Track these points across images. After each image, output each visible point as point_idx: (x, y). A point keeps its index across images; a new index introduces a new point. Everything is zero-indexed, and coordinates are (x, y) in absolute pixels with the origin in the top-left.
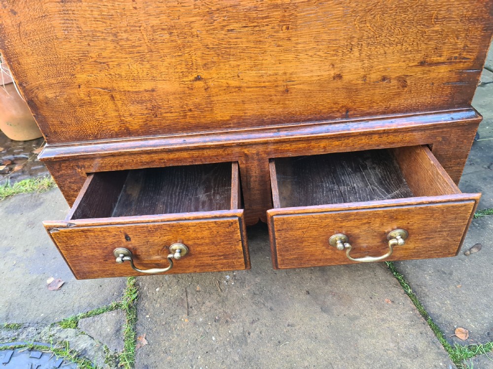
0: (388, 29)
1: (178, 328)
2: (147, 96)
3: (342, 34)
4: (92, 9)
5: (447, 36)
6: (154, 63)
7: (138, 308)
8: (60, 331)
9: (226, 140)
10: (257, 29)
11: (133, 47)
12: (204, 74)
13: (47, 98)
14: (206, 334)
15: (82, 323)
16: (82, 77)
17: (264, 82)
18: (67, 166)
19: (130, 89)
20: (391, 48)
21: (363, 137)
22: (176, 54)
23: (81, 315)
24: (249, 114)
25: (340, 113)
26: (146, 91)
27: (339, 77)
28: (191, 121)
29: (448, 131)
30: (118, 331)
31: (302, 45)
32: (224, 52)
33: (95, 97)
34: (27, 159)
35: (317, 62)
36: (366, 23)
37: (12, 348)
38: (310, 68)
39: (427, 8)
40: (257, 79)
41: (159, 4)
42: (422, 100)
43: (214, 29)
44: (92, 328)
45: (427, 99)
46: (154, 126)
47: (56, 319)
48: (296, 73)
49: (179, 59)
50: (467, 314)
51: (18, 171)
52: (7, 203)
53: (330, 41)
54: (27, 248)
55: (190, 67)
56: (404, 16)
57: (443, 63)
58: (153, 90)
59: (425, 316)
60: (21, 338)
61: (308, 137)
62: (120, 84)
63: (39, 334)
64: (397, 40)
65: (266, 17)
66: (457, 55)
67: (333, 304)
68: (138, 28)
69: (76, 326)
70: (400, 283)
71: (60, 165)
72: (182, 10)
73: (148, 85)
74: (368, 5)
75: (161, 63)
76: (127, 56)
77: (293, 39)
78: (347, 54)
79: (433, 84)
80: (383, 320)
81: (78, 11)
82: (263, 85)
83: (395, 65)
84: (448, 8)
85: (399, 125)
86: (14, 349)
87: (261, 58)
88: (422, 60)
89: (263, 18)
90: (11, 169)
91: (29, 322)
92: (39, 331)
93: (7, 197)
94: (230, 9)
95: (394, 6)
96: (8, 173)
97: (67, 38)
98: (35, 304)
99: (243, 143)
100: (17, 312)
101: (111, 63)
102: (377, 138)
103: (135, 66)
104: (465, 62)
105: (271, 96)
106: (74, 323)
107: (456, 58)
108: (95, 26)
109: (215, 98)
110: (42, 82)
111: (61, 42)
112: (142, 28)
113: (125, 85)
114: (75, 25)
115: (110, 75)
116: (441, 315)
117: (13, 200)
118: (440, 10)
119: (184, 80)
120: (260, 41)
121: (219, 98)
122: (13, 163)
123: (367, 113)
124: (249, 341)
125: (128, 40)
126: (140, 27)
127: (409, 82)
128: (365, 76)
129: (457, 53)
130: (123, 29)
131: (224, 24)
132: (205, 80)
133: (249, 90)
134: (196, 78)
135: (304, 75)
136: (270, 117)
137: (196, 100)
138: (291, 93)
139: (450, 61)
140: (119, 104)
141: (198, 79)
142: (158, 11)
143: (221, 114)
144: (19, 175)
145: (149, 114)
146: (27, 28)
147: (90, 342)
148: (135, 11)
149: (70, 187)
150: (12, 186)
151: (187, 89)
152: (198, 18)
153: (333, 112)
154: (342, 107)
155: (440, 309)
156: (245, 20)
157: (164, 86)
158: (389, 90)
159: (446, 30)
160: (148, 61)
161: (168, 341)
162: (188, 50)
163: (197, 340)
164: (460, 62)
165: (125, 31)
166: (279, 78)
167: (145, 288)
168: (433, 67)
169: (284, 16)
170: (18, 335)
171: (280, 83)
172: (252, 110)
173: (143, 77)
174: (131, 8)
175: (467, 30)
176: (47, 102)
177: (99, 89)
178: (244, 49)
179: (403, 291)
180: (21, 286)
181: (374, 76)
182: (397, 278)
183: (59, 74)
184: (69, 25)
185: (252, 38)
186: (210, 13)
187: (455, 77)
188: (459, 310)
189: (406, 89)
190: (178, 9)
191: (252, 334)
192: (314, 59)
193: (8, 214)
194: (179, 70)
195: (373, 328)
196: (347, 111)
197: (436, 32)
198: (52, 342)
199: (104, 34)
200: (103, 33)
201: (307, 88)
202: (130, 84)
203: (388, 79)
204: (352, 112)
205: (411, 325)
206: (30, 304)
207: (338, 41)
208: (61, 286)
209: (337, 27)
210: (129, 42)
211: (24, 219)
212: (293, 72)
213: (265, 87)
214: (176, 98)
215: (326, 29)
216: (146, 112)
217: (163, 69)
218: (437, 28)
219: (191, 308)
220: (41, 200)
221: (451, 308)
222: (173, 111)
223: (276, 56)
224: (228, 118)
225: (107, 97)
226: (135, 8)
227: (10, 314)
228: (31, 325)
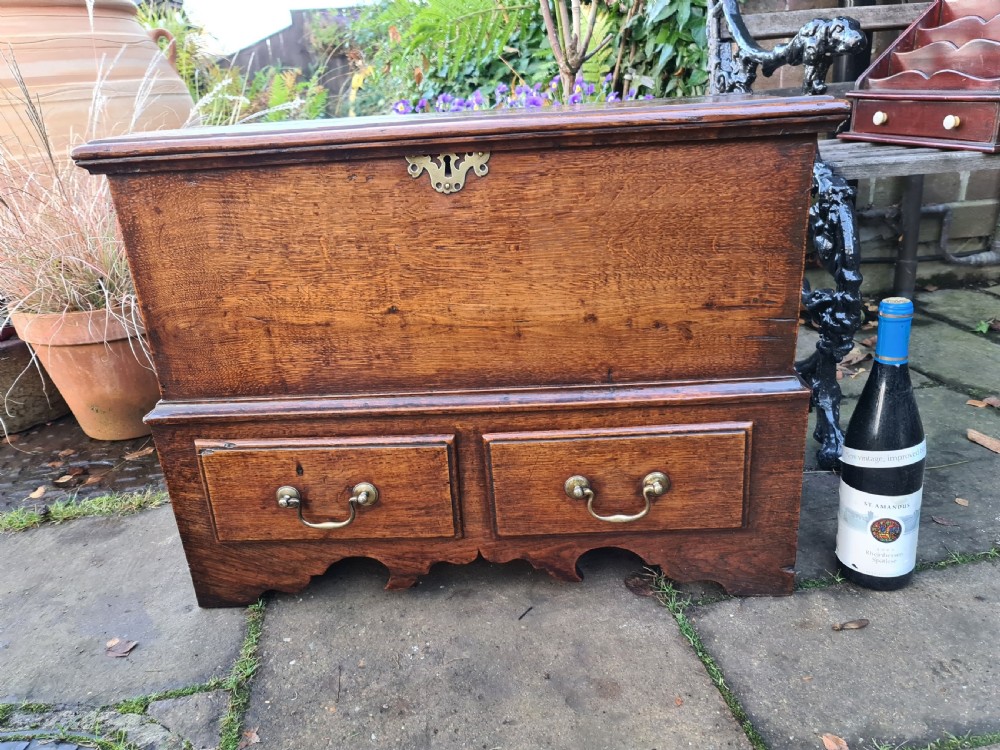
0: (653, 256)
1: (316, 720)
2: (318, 332)
3: (591, 260)
4: (262, 212)
5: (738, 269)
6: (334, 285)
7: (253, 690)
8: (116, 717)
9: (427, 405)
10: (476, 247)
11: (307, 262)
12: (401, 304)
13: (177, 328)
14: (363, 731)
15: (155, 707)
16: (231, 301)
17: (485, 320)
18: (183, 436)
19: (295, 321)
20: (662, 282)
21: (636, 413)
22: (365, 275)
23: (154, 695)
24: (463, 368)
25: (599, 373)
26: (318, 325)
27: (592, 318)
28: (378, 373)
29: (763, 410)
30: (212, 721)
31: (538, 272)
32: (431, 277)
33: (245, 331)
34: (112, 467)
35: (560, 296)
36: (622, 247)
37: (28, 738)
38: (550, 304)
39: (701, 231)
40: (475, 315)
41: (349, 211)
42: (718, 360)
43: (418, 245)
44: (170, 715)
45: (724, 359)
46: (323, 378)
47: (112, 701)
48: (530, 310)
49: (367, 282)
50: (814, 721)
51: (92, 484)
52: (64, 529)
53: (575, 269)
54: (84, 595)
55: (383, 295)
56: (672, 240)
57: (739, 307)
58: (327, 324)
59: (741, 719)
60: (45, 725)
61: (551, 407)
62: (282, 313)
63: (78, 721)
64: (667, 272)
65: (488, 233)
66: (757, 296)
67: (587, 695)
68: (317, 239)
69: (144, 711)
70: (708, 669)
71: (173, 434)
72: (377, 218)
73: (321, 317)
74: (622, 224)
75: (343, 286)
76: (297, 274)
77: (524, 262)
78: (601, 287)
79: (729, 336)
80: (667, 721)
81: (243, 214)
82: (484, 324)
83: (670, 306)
84: (731, 233)
85: (687, 395)
86: (30, 740)
87: (481, 287)
88: (708, 301)
89: (484, 233)
90: (80, 482)
91: (64, 701)
92: (79, 717)
93: (65, 519)
94: (440, 220)
95: (657, 227)
96: (75, 487)
97: (222, 248)
98: (81, 677)
99: (453, 411)
100: (47, 688)
101: (274, 283)
102: (657, 415)
103: (306, 289)
104: (770, 307)
105: (496, 341)
106: (142, 706)
107: (756, 301)
108: (261, 233)
109: (415, 341)
110: (177, 306)
111: (213, 253)
112: (322, 239)
113: (290, 316)
114: (235, 232)
115: (271, 299)
116: (768, 721)
117: (74, 524)
118: (722, 235)
119: (373, 311)
120: (480, 264)
121: (421, 340)
122: (86, 472)
123: (640, 376)
124: (433, 742)
125: (301, 253)
126: (319, 237)
127: (694, 332)
128: (629, 319)
129: (756, 293)
130: (297, 239)
131: (432, 238)
132: (402, 312)
133: (464, 330)
134: (389, 309)
135: (542, 313)
136: (495, 373)
137: (387, 342)
138: (525, 338)
139: (747, 305)
140: (277, 341)
141: (393, 311)
142: (346, 218)
143: (424, 364)
144: (93, 490)
145: (317, 359)
146: (170, 232)
147: (163, 733)
148: (315, 217)
149: (180, 473)
150: (78, 505)
151: (375, 324)
152: (397, 229)
153: (589, 371)
154: (601, 364)
155: (769, 711)
156: (460, 235)
157: (344, 319)
158: (667, 342)
159: (735, 262)
160: (325, 283)
161: (295, 738)
162: (380, 271)
163: (344, 738)
164: (764, 306)
165: (300, 242)
166: (507, 315)
167: (271, 660)
168: (726, 312)
169: (512, 233)
170: (43, 721)
171: (508, 323)
172: (469, 360)
173: (315, 304)
174: (312, 214)
175: (765, 262)
176: (176, 335)
177: (252, 319)
178: (458, 274)
179: (709, 681)
180: (63, 650)
181: (642, 321)
182: (704, 663)
183: (202, 295)
184: (227, 231)
185: (469, 258)
186: (414, 224)
187: (760, 329)
188: (801, 714)
189: (692, 342)
190: (370, 217)
191: (439, 733)
192: (555, 291)
193: (63, 544)
194: (366, 297)
195: (649, 732)
196: (610, 372)
197: (721, 263)
198: (97, 732)
199: (271, 245)
200: (270, 243)
201: (548, 333)
202: (296, 314)
203: (663, 325)
204: (616, 374)
205: (714, 732)
206: (73, 676)
207: (586, 269)
208: (131, 650)
209: (584, 249)
210: (302, 257)
211: (88, 553)
212: (526, 308)
213: (487, 327)
214: (359, 338)
215: (569, 252)
216: (313, 357)
217: (345, 295)
218: (721, 257)
219: (345, 690)
220: (123, 526)
221: (788, 710)
222: (354, 356)
223: (502, 285)
224: (433, 372)
225: (261, 331)
226: (317, 214)
227: (35, 690)
228: (67, 707)
